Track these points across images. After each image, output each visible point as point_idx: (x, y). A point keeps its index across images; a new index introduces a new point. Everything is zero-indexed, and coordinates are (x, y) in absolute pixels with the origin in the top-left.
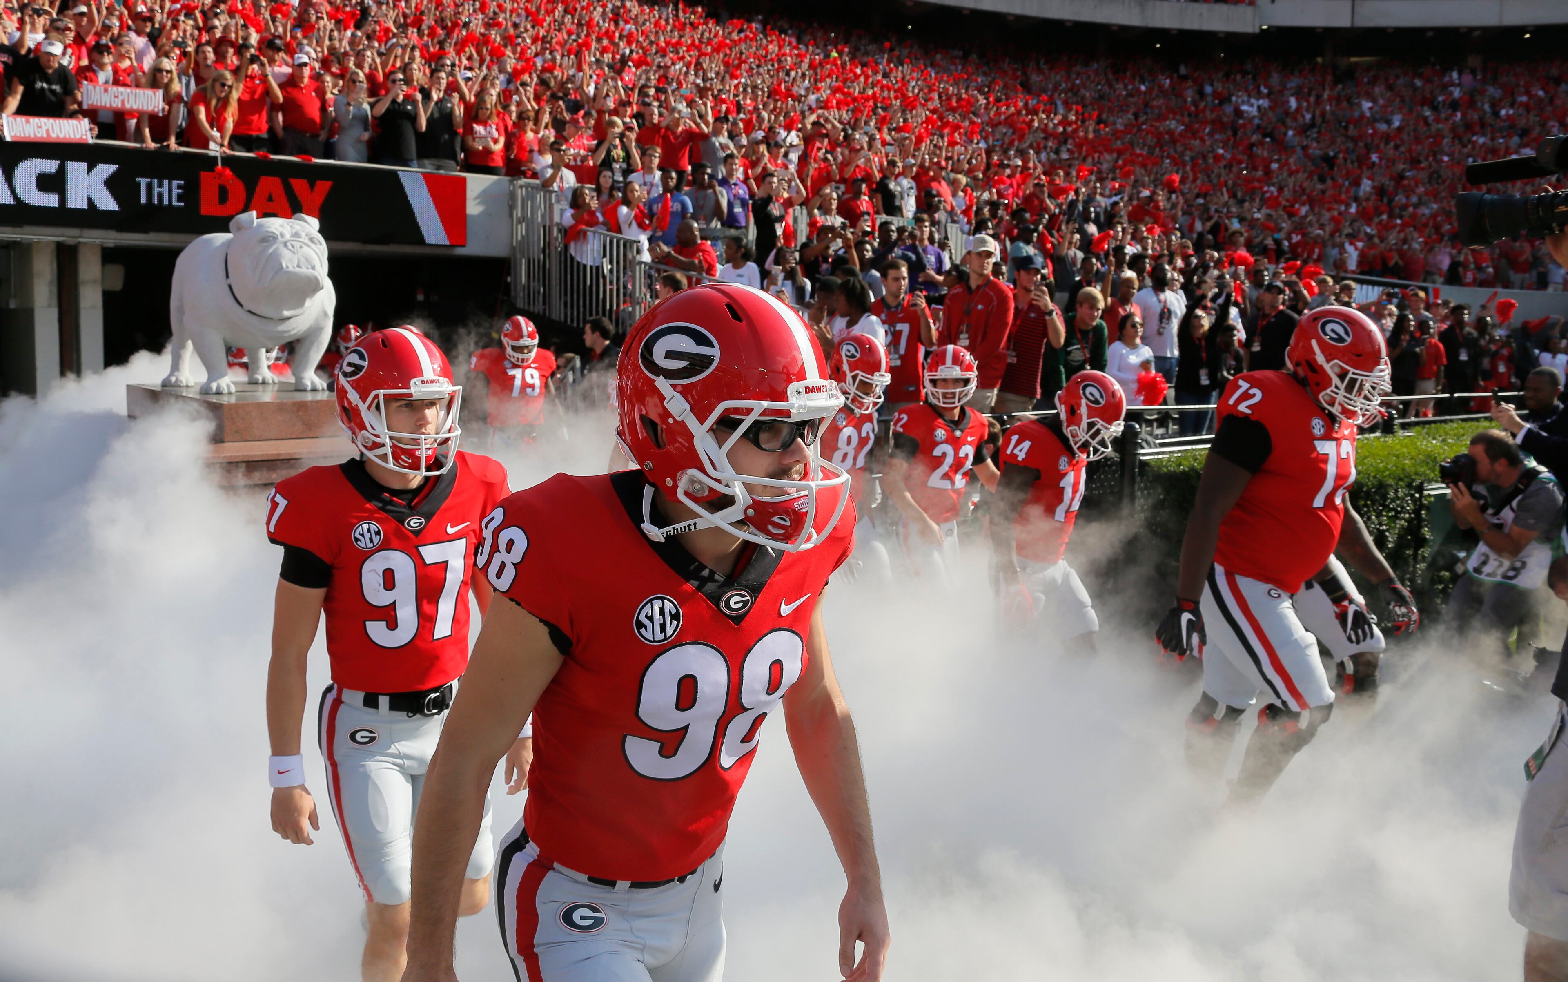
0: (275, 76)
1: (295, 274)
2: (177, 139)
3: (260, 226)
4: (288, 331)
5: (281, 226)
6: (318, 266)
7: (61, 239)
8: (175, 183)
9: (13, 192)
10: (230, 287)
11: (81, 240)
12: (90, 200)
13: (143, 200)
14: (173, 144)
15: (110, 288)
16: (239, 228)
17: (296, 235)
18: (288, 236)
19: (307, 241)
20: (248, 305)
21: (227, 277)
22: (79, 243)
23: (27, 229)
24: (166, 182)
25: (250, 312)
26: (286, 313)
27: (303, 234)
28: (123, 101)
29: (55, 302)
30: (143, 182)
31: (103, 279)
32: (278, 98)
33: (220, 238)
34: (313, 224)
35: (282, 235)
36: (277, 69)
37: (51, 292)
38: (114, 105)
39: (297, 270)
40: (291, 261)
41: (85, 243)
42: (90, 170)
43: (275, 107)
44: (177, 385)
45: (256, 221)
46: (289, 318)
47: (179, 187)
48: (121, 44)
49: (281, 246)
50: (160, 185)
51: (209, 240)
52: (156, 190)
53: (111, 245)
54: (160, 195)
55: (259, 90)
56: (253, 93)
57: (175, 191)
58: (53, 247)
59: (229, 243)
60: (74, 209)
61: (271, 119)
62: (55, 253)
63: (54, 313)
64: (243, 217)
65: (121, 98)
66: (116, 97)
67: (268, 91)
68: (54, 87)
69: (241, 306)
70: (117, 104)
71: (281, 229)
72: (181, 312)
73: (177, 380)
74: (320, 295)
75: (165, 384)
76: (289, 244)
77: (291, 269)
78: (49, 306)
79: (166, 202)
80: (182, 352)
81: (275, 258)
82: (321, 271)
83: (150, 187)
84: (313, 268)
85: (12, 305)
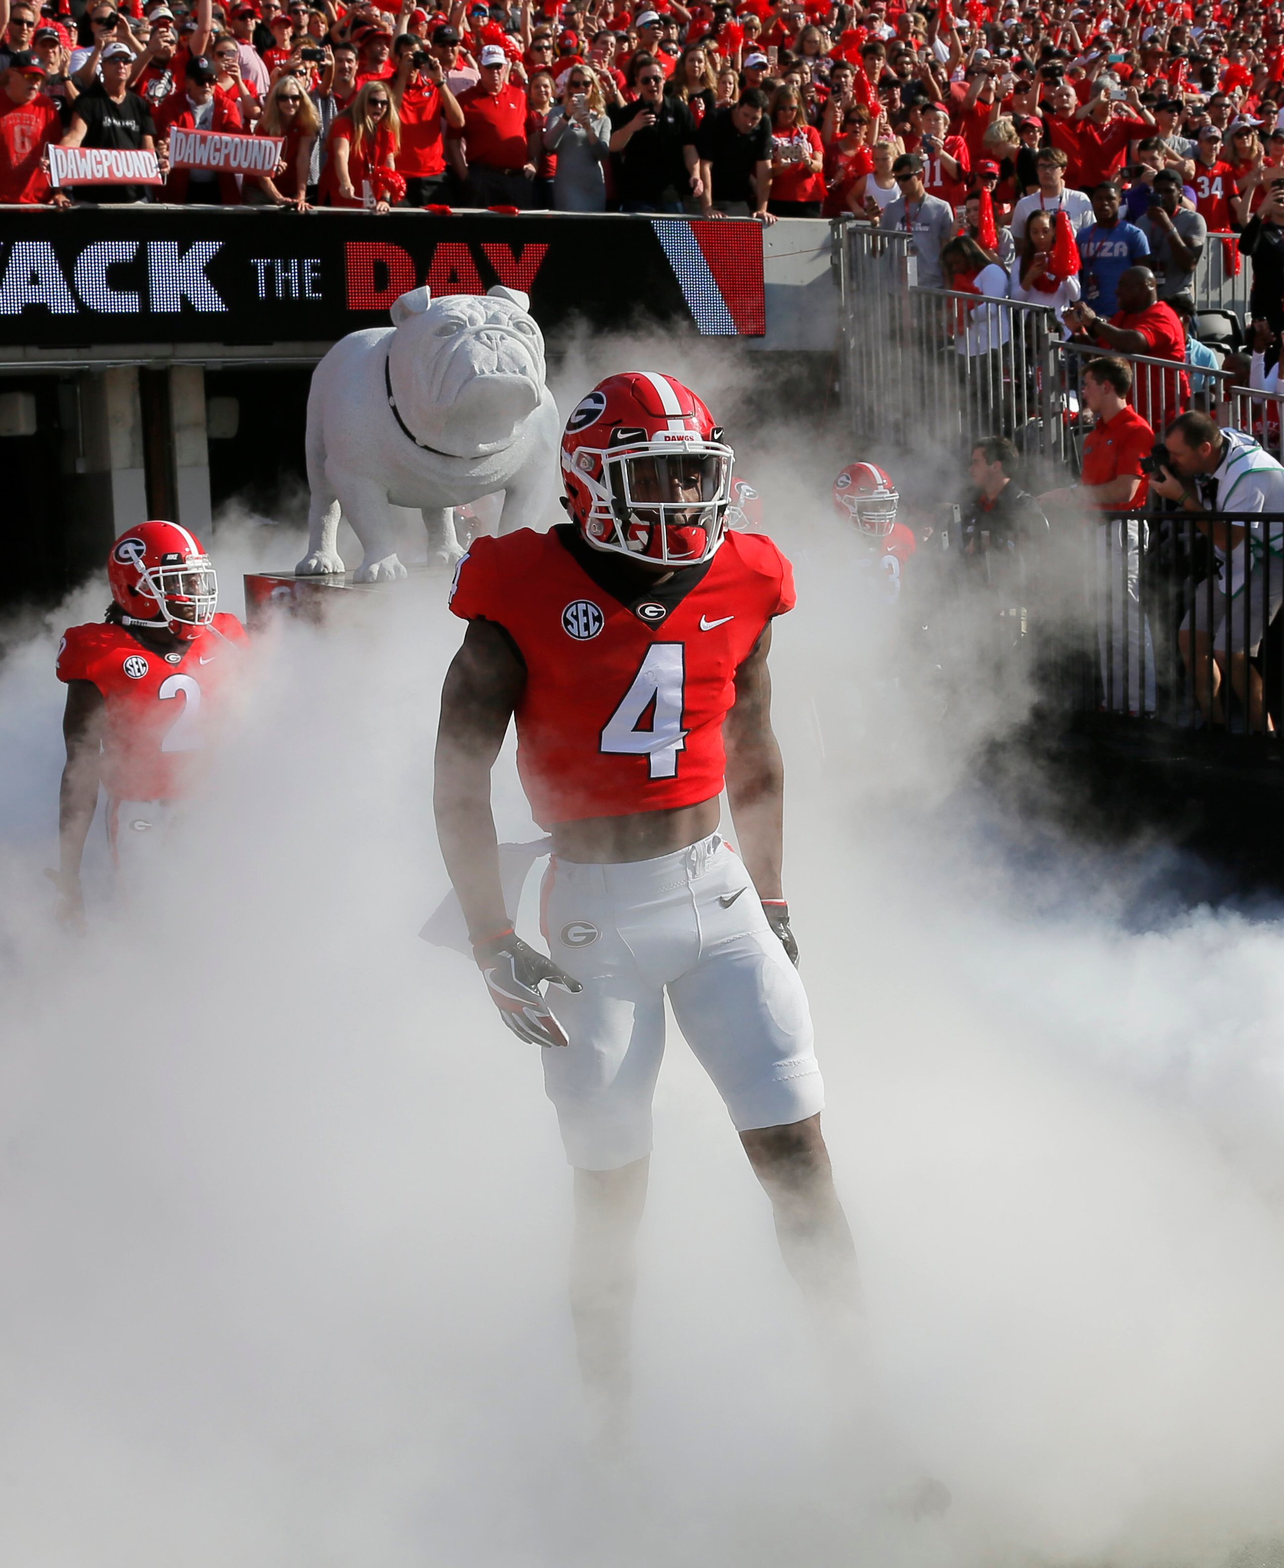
0: (452, 83)
1: (495, 381)
2: (307, 195)
3: (437, 308)
4: (488, 477)
5: (470, 306)
6: (530, 369)
7: (145, 362)
8: (308, 263)
9: (75, 294)
10: (394, 409)
11: (173, 361)
12: (184, 298)
13: (262, 293)
14: (302, 204)
15: (217, 434)
16: (406, 314)
17: (494, 319)
18: (481, 322)
19: (511, 328)
20: (422, 437)
21: (390, 394)
22: (172, 366)
23: (97, 349)
24: (294, 262)
25: (426, 447)
26: (483, 448)
27: (505, 318)
28: (227, 157)
29: (140, 459)
30: (261, 264)
31: (209, 420)
32: (459, 119)
33: (376, 334)
34: (521, 300)
35: (472, 321)
36: (452, 74)
37: (134, 445)
38: (214, 163)
39: (498, 375)
40: (487, 360)
41: (180, 367)
42: (182, 252)
43: (454, 133)
44: (319, 573)
45: (431, 302)
46: (486, 455)
47: (314, 268)
48: (221, 54)
49: (472, 339)
50: (286, 268)
51: (361, 339)
52: (280, 275)
53: (219, 367)
54: (287, 283)
55: (431, 108)
56: (419, 111)
57: (309, 276)
58: (135, 374)
59: (390, 341)
60: (162, 314)
61: (449, 154)
62: (137, 385)
63: (139, 477)
64: (411, 296)
65: (224, 151)
66: (217, 150)
67: (443, 109)
68: (128, 123)
69: (413, 439)
70: (217, 160)
71: (469, 312)
72: (322, 455)
73: (319, 563)
74: (536, 414)
75: (302, 571)
76: (483, 335)
77: (487, 374)
78: (132, 467)
79: (295, 293)
80: (325, 519)
81: (463, 357)
82: (535, 375)
83: (270, 271)
84: (523, 371)
85: (81, 469)
